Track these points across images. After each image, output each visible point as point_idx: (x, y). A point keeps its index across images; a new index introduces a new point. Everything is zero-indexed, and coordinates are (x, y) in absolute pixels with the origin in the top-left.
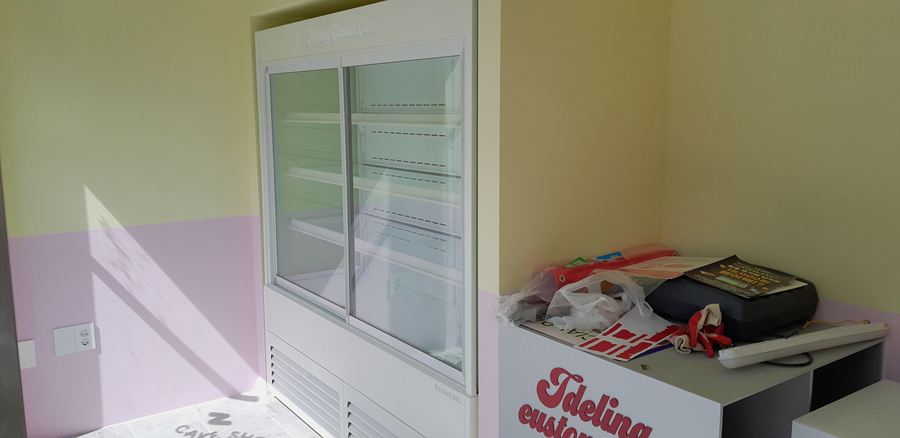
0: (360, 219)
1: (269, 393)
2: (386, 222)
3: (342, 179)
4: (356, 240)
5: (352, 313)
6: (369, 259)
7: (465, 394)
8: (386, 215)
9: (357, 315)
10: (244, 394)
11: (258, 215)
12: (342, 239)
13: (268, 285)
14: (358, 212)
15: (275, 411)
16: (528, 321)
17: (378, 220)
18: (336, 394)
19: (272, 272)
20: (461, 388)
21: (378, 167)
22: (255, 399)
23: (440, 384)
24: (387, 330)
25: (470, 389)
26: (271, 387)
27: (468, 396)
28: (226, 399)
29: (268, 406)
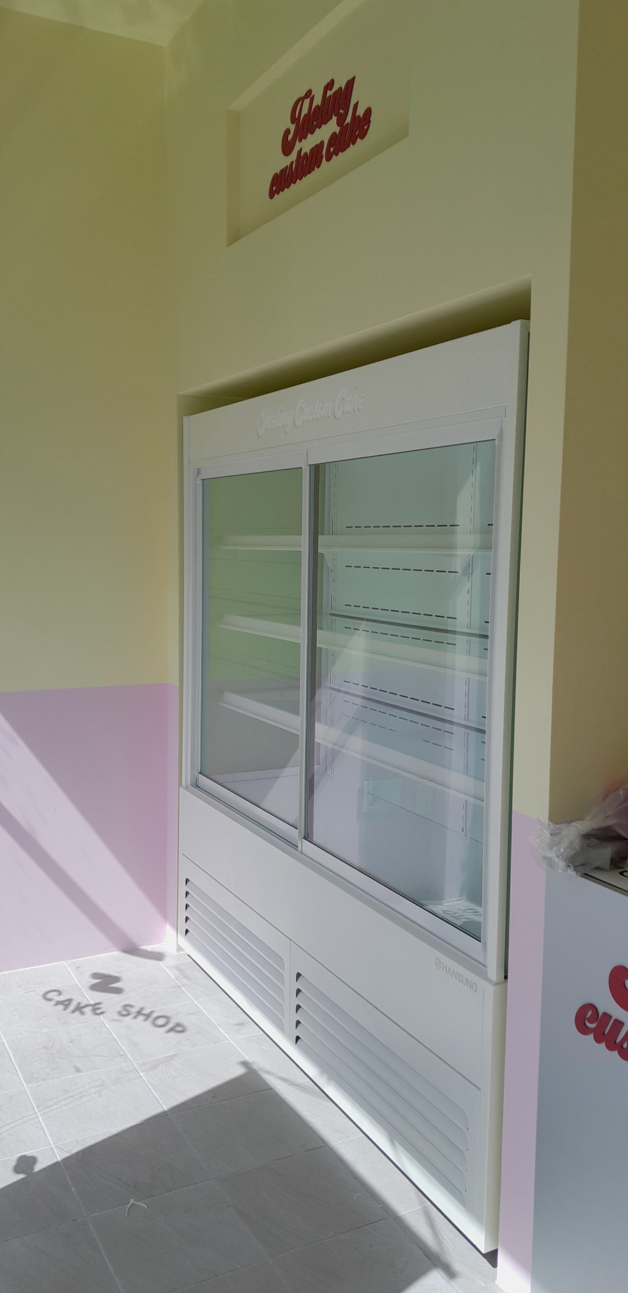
0: (323, 695)
1: (179, 949)
2: (359, 701)
3: (301, 634)
4: (317, 725)
5: (308, 837)
6: (334, 754)
7: (486, 978)
8: (360, 691)
9: (315, 839)
10: (144, 947)
11: (177, 684)
12: (296, 723)
13: (186, 788)
14: (320, 685)
15: (187, 977)
16: (598, 868)
17: (348, 698)
18: (279, 959)
19: (193, 769)
20: (478, 967)
21: (352, 619)
22: (158, 956)
23: (445, 959)
24: (356, 864)
25: (493, 971)
26: (183, 941)
27: (489, 981)
28: (116, 953)
29: (179, 968)
